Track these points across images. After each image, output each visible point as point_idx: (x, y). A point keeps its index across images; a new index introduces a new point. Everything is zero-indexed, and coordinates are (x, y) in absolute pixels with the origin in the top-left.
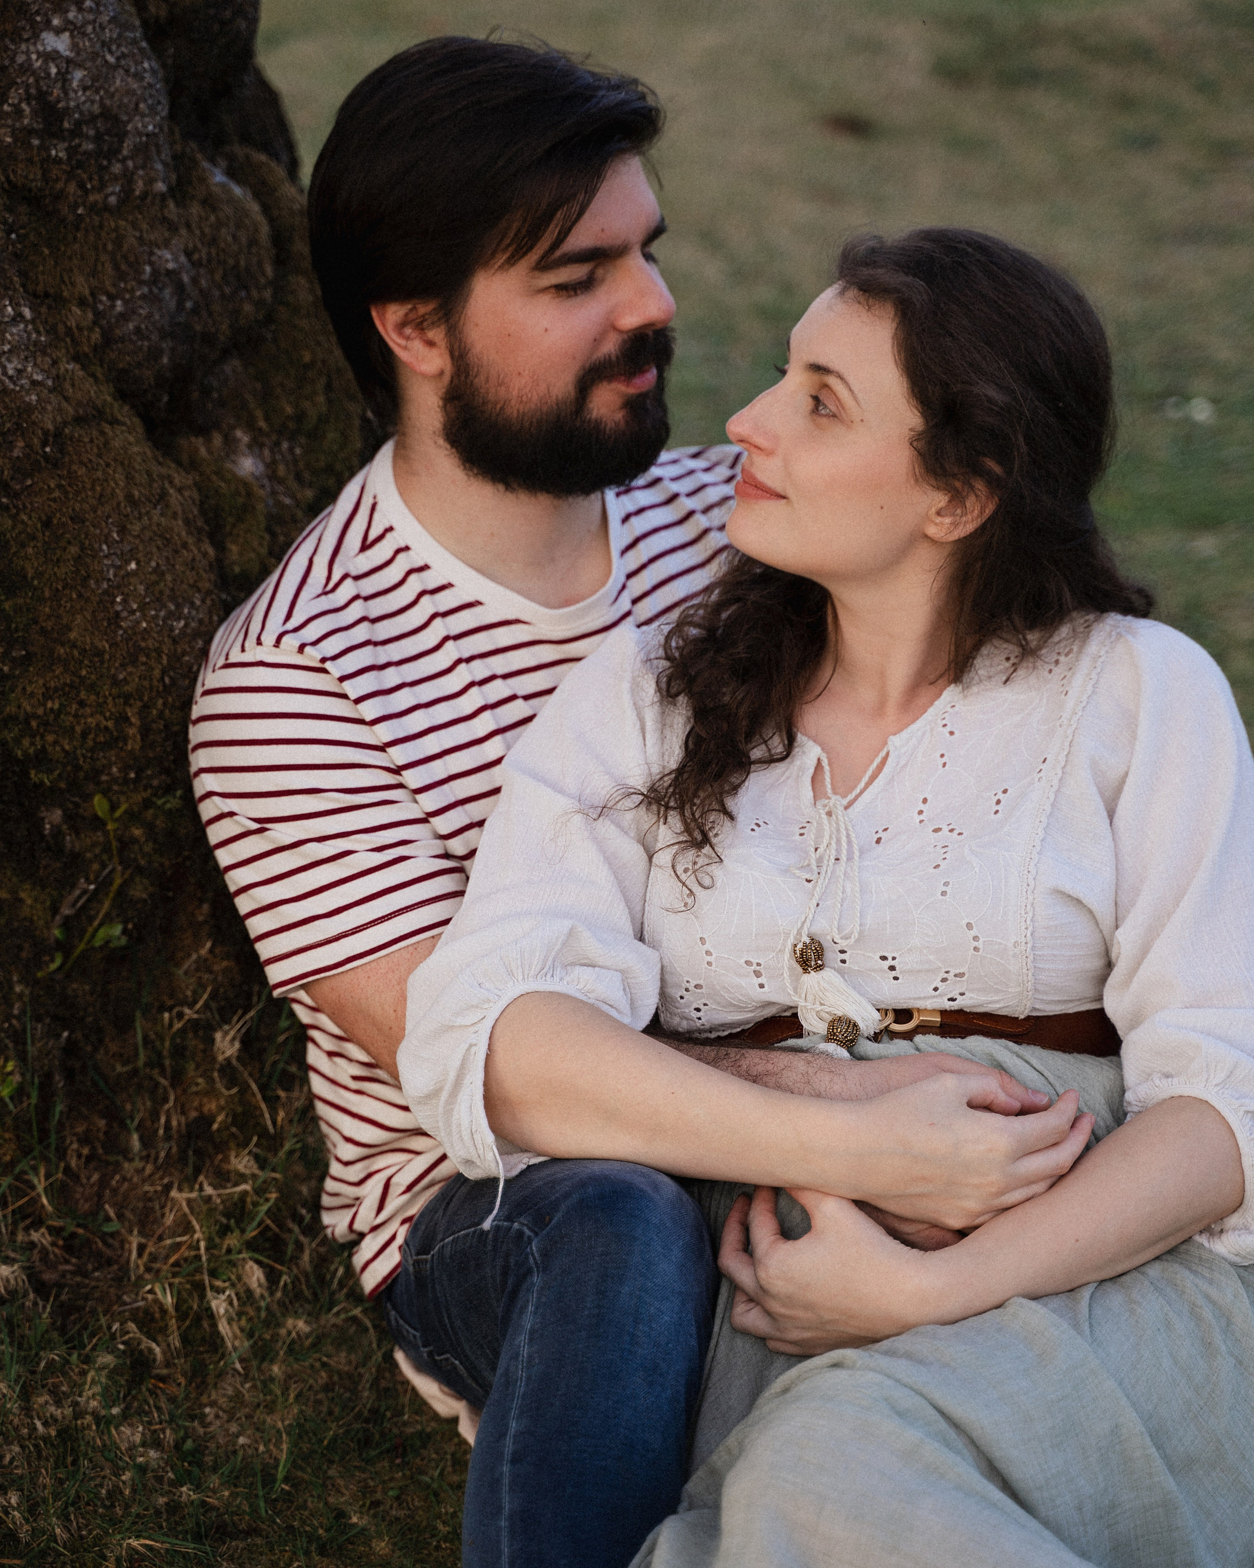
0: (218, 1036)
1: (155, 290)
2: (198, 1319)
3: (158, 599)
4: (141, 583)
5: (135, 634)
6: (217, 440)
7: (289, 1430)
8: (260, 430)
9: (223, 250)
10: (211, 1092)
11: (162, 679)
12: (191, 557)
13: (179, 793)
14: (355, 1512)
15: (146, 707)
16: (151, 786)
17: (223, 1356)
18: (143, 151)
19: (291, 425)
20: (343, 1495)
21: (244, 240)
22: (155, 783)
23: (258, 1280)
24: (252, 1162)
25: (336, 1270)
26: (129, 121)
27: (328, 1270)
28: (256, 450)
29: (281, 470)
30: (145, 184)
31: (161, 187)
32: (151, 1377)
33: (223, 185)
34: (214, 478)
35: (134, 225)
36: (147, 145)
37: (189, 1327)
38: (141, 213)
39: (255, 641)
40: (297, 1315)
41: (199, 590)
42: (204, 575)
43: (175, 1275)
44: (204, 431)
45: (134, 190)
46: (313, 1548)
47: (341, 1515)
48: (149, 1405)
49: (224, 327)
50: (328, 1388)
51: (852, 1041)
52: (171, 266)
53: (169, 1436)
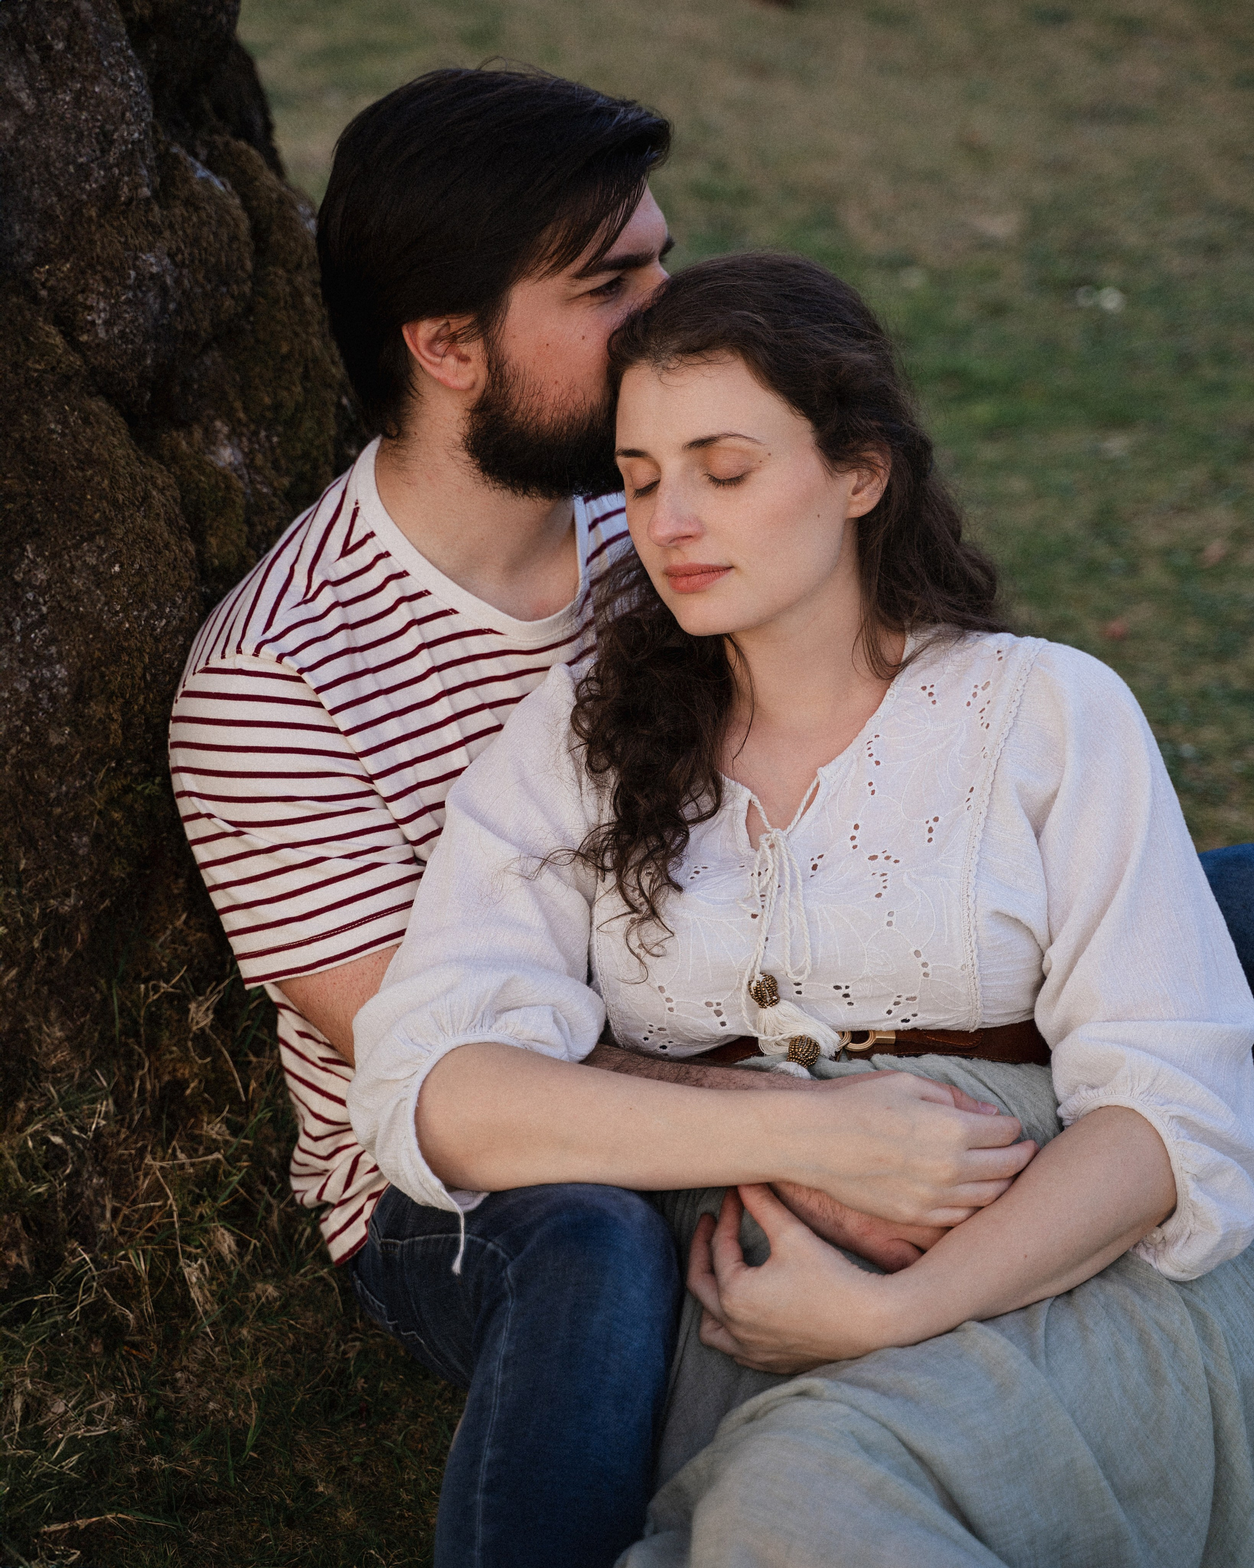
0: (193, 1006)
1: (140, 295)
2: (170, 1285)
3: (140, 601)
4: (124, 586)
5: (118, 634)
6: (198, 434)
7: (257, 1394)
8: (239, 421)
9: (206, 249)
10: (186, 1059)
11: (144, 676)
12: (173, 557)
13: (158, 780)
14: (322, 1481)
15: (127, 703)
16: (131, 773)
17: (195, 1320)
18: (129, 159)
19: (269, 415)
20: (309, 1461)
21: (225, 238)
22: (135, 770)
23: (229, 1247)
24: (224, 1128)
25: (304, 1230)
26: (116, 130)
27: (296, 1230)
28: (235, 441)
29: (259, 460)
30: (130, 190)
31: (146, 192)
32: (126, 1343)
33: (205, 181)
34: (195, 472)
35: (120, 231)
36: (132, 153)
37: (162, 1293)
38: (126, 218)
39: (235, 648)
40: (265, 1279)
41: (180, 589)
42: (186, 574)
43: (149, 1240)
44: (184, 425)
45: (120, 197)
46: (281, 1519)
47: (307, 1483)
48: (122, 1372)
49: (206, 324)
50: (295, 1349)
51: (812, 1060)
52: (155, 269)
53: (141, 1402)
